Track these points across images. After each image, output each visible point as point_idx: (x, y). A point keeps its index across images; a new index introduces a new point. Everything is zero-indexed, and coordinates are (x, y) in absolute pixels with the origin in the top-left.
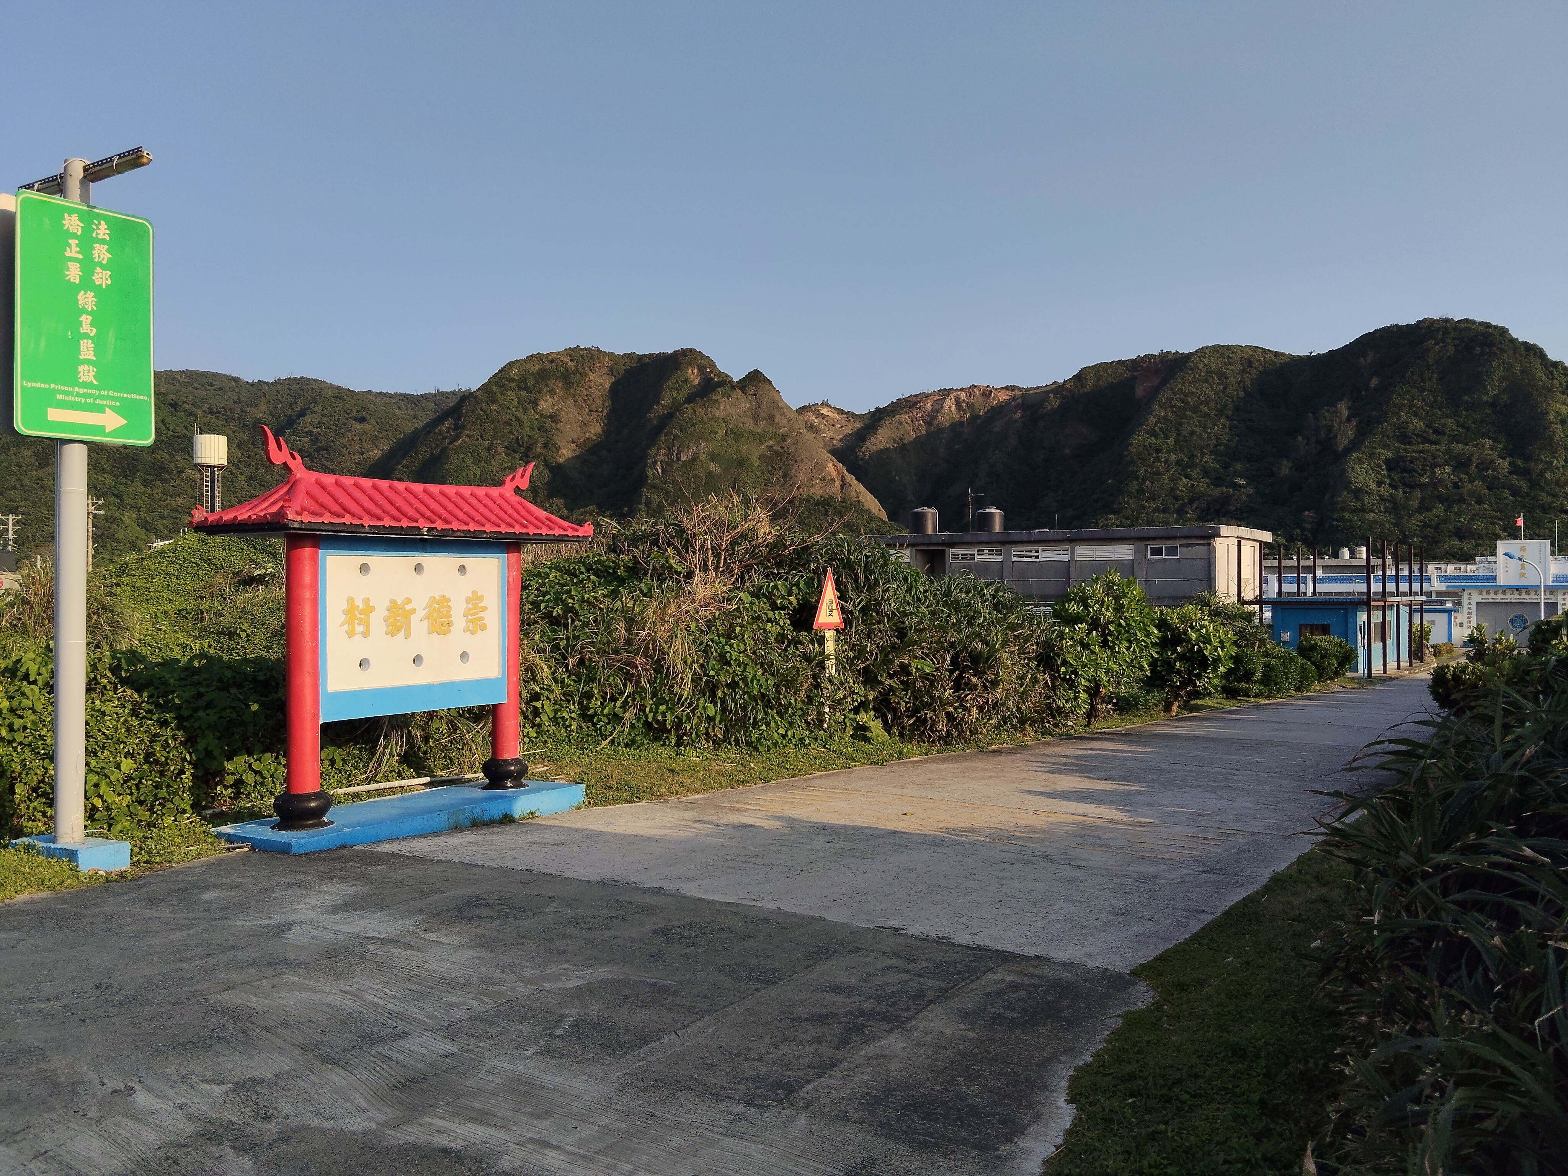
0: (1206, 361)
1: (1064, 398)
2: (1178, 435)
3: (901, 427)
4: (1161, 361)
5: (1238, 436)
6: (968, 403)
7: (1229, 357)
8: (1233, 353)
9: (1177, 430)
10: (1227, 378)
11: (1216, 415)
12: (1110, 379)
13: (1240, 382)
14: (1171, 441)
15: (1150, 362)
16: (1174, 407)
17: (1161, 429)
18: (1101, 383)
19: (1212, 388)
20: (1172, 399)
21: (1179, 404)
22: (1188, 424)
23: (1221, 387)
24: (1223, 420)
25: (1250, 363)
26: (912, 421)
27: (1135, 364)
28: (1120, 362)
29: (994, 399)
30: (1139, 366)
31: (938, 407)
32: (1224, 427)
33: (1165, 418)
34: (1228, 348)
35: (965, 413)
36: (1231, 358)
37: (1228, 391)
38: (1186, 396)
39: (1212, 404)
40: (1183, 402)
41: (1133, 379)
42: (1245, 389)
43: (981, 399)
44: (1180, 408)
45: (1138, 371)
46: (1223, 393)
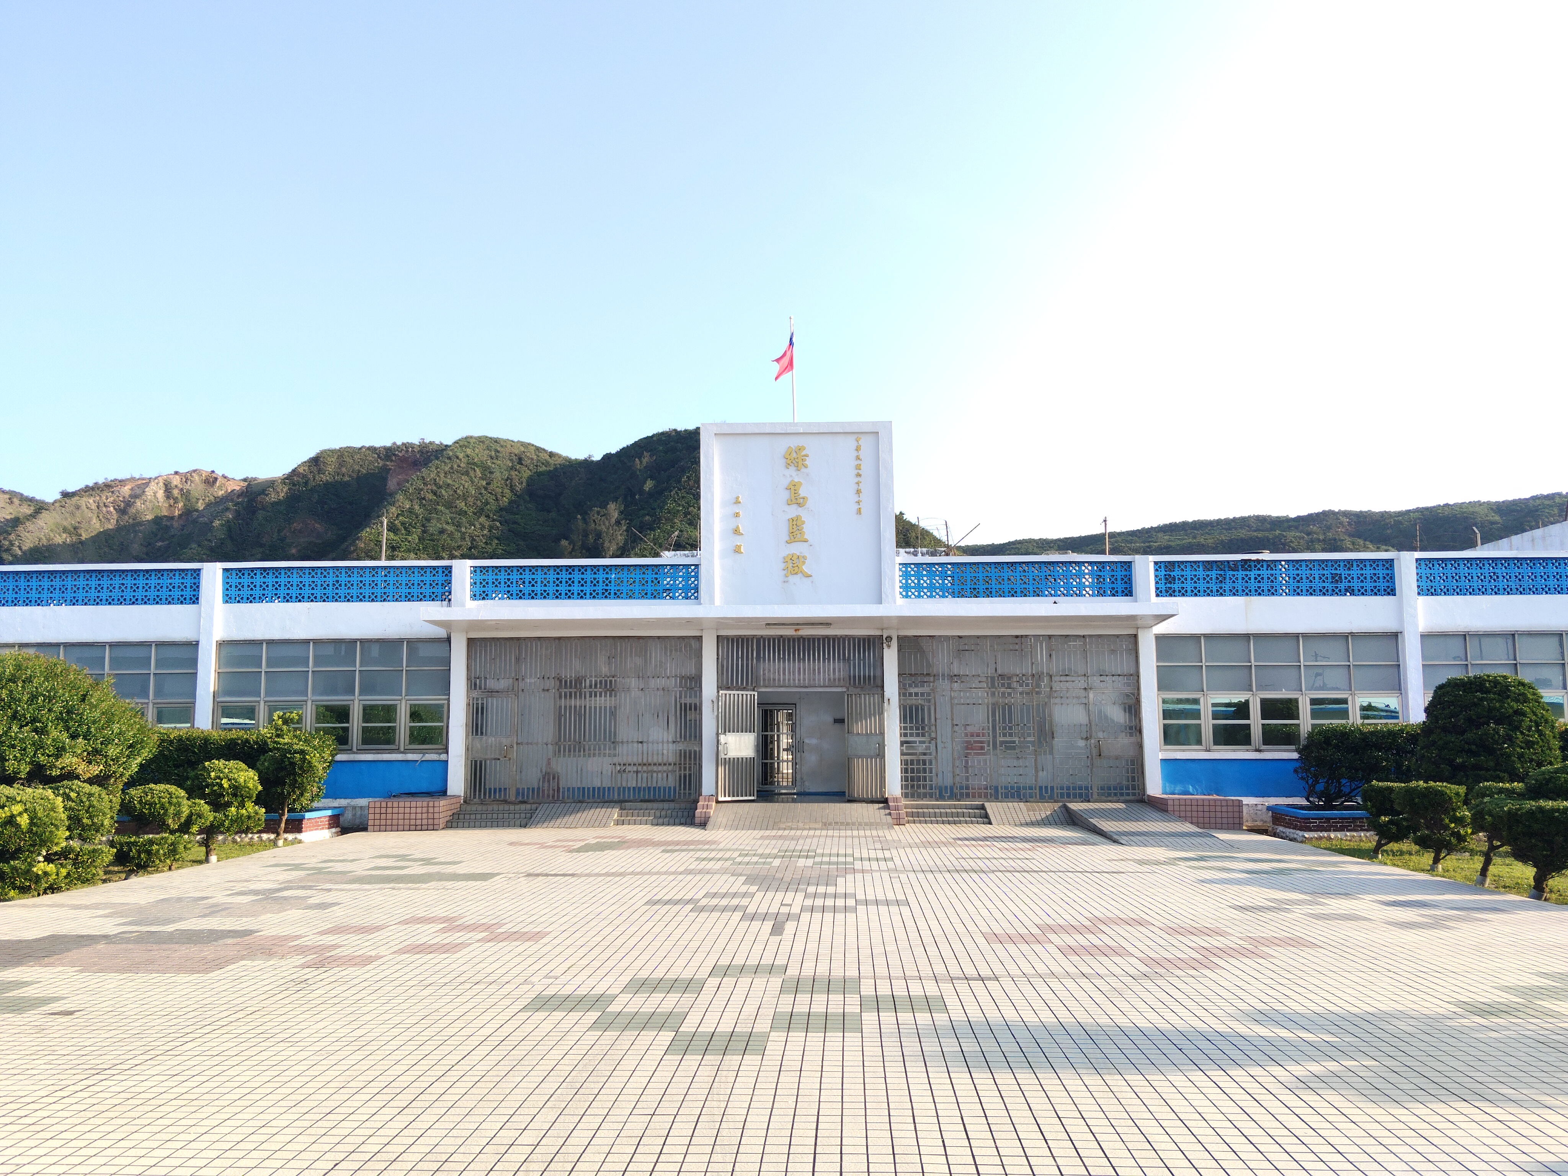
0: (469, 451)
1: (294, 485)
2: (424, 532)
3: (78, 514)
4: (421, 452)
5: (498, 539)
6: (182, 490)
7: (497, 451)
8: (502, 446)
9: (423, 526)
10: (491, 473)
11: (475, 514)
12: (357, 467)
13: (507, 480)
14: (414, 538)
15: (407, 451)
16: (424, 499)
17: (403, 524)
18: (344, 470)
19: (472, 482)
20: (422, 490)
21: (430, 496)
22: (439, 520)
23: (484, 483)
24: (482, 519)
25: (520, 461)
26: (98, 507)
27: (389, 453)
28: (372, 449)
29: (220, 488)
30: (394, 455)
31: (138, 491)
32: (483, 527)
33: (411, 511)
34: (496, 441)
35: (176, 500)
36: (498, 452)
37: (491, 487)
38: (441, 487)
39: (471, 500)
40: (435, 494)
41: (385, 470)
42: (512, 488)
43: (202, 486)
44: (431, 500)
45: (392, 461)
46: (486, 489)
